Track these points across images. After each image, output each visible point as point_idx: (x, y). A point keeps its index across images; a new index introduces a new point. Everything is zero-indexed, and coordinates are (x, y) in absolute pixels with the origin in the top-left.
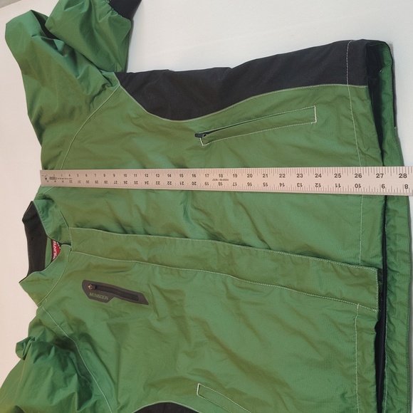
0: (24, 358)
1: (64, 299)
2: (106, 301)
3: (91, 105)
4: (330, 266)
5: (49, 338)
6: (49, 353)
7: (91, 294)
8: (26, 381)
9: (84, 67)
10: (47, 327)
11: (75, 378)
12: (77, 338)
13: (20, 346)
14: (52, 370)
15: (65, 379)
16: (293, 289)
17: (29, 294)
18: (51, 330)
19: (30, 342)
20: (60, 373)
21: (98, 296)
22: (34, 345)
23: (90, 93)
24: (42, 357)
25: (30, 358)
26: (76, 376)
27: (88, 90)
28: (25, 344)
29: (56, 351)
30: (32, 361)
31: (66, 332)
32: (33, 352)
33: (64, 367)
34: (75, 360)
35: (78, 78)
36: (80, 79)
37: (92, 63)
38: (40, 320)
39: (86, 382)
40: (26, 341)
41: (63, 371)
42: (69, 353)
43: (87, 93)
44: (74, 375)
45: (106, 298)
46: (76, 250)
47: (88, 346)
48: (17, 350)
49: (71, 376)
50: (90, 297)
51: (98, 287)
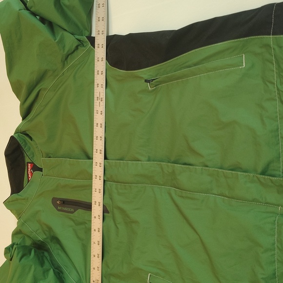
0: (11, 260)
1: (37, 212)
2: (72, 213)
3: (66, 62)
4: (255, 178)
5: (28, 243)
6: (30, 254)
7: (59, 208)
8: (13, 276)
9: (60, 34)
10: (25, 235)
11: (51, 272)
12: (50, 241)
13: (8, 250)
14: (33, 267)
15: (44, 273)
16: (225, 197)
17: (11, 211)
18: (29, 237)
19: (15, 246)
20: (39, 268)
21: (66, 209)
22: (18, 248)
23: (66, 52)
24: (25, 258)
25: (16, 259)
26: (52, 270)
27: (64, 50)
28: (11, 248)
29: (35, 252)
30: (18, 260)
31: (41, 237)
32: (18, 254)
33: (42, 264)
34: (48, 258)
35: (56, 41)
36: (58, 42)
37: (66, 30)
38: (20, 230)
39: (59, 274)
40: (12, 246)
41: (42, 266)
42: (43, 253)
43: (64, 52)
44: (50, 269)
45: (72, 210)
46: (46, 175)
47: (58, 246)
48: (5, 254)
49: (48, 270)
50: (59, 210)
51: (65, 202)
